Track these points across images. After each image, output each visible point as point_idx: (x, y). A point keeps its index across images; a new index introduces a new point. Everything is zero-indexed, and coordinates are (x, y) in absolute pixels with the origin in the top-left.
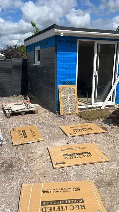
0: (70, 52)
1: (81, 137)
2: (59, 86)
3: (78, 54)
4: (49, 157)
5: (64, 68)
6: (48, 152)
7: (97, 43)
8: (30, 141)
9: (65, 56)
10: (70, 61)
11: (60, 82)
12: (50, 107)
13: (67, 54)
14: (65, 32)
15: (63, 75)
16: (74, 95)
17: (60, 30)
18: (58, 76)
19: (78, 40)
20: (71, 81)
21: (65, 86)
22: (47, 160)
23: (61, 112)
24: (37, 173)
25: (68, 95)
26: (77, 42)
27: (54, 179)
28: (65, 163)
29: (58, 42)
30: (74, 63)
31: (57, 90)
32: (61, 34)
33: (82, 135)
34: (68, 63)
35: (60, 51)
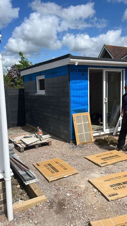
0: (82, 80)
1: (114, 165)
2: (73, 114)
3: (89, 82)
4: (95, 190)
5: (77, 96)
6: (90, 184)
7: (105, 71)
8: (65, 175)
9: (77, 85)
10: (82, 89)
11: (74, 111)
12: (62, 138)
13: (79, 83)
14: (80, 61)
15: (76, 103)
16: (88, 122)
17: (75, 60)
18: (72, 105)
19: (89, 68)
20: (84, 109)
21: (78, 114)
22: (96, 193)
23: (77, 142)
24: (95, 209)
25: (83, 123)
26: (88, 70)
27: (117, 212)
28: (117, 194)
29: (70, 71)
30: (86, 91)
31: (71, 118)
32: (76, 63)
33: (113, 164)
34: (81, 91)
35: (73, 80)
